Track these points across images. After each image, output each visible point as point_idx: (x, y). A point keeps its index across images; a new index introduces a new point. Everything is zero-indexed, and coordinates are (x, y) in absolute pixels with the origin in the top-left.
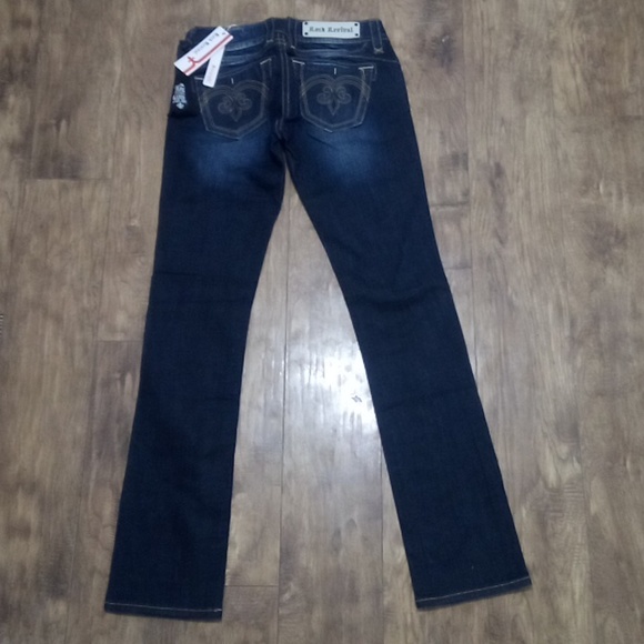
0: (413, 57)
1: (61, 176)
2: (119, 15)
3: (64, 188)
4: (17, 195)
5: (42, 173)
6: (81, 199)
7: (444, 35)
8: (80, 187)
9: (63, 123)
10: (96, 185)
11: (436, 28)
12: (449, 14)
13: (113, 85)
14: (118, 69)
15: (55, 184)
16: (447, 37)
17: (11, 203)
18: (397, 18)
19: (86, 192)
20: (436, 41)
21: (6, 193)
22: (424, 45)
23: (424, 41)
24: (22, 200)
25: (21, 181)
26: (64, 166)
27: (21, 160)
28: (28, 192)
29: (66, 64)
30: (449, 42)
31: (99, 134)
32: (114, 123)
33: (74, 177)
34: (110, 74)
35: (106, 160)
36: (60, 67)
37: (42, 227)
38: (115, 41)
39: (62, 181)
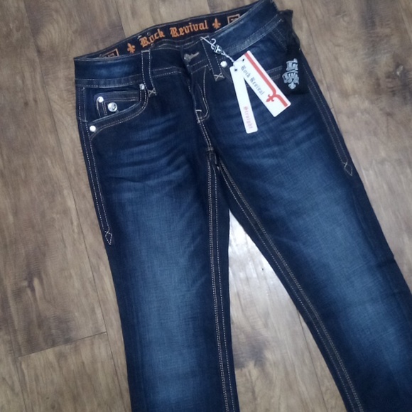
0: (372, 102)
1: (54, 344)
2: (51, 140)
3: (61, 357)
4: (15, 378)
5: (32, 346)
6: (83, 363)
7: (397, 66)
8: (77, 350)
9: (36, 282)
10: (92, 344)
11: (384, 61)
12: (395, 40)
13: (72, 223)
14: (71, 203)
15: (50, 354)
16: (401, 68)
17: (12, 389)
18: (341, 61)
19: (85, 354)
20: (390, 76)
21: (4, 379)
22: (379, 85)
23: (378, 79)
24: (23, 383)
25: (15, 361)
26: (53, 331)
27: (7, 337)
28: (25, 371)
29: (16, 214)
30: (405, 73)
31: (77, 284)
32: (88, 266)
33: (67, 341)
34: (66, 212)
35: (93, 311)
36: (11, 219)
37: (53, 407)
38: (57, 172)
39: (57, 349)
